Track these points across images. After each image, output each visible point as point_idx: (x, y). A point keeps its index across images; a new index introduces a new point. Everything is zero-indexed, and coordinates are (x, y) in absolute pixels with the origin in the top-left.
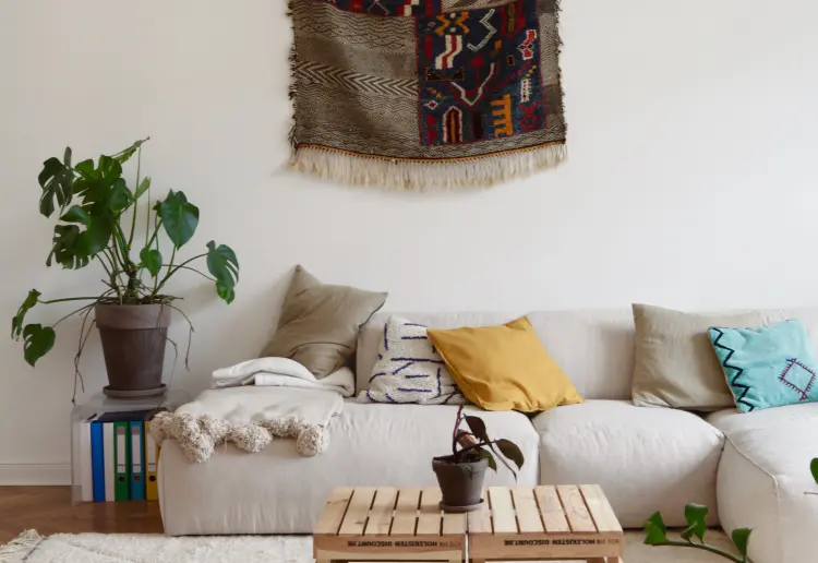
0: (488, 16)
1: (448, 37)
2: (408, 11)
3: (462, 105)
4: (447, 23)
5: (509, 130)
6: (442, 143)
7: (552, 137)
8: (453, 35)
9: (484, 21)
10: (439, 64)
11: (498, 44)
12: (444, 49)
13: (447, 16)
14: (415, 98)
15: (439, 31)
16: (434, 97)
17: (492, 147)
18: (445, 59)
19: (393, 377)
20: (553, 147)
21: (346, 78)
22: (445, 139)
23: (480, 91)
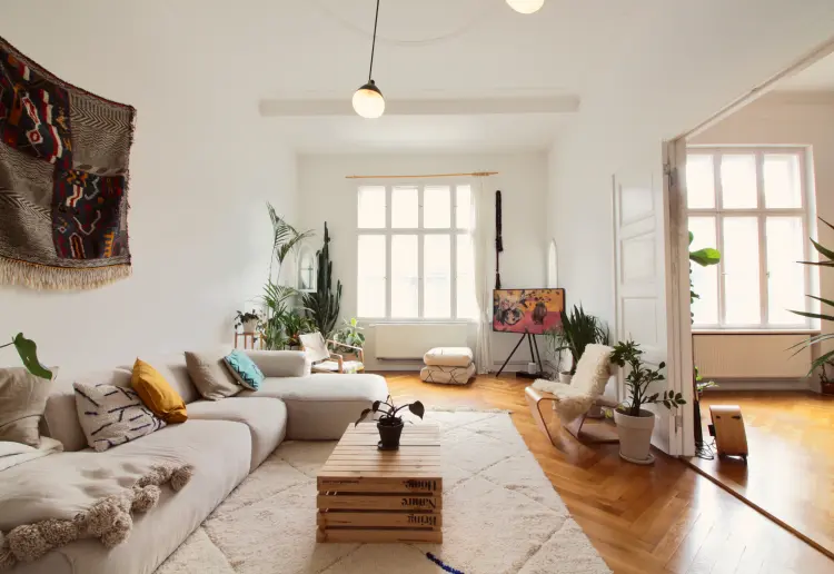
0: (96, 180)
1: (75, 187)
2: (53, 159)
3: (80, 233)
4: (75, 177)
5: (109, 254)
6: (71, 257)
7: (124, 261)
8: (79, 186)
9: (94, 182)
10: (68, 202)
11: (101, 199)
12: (72, 194)
13: (75, 172)
14: (50, 223)
15: (69, 180)
16: (63, 224)
17: (99, 264)
18: (72, 200)
19: (120, 424)
20: (124, 267)
21: (9, 196)
22: (73, 255)
23: (92, 226)
